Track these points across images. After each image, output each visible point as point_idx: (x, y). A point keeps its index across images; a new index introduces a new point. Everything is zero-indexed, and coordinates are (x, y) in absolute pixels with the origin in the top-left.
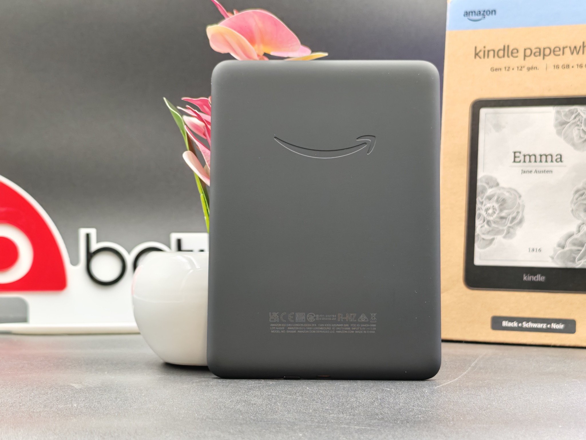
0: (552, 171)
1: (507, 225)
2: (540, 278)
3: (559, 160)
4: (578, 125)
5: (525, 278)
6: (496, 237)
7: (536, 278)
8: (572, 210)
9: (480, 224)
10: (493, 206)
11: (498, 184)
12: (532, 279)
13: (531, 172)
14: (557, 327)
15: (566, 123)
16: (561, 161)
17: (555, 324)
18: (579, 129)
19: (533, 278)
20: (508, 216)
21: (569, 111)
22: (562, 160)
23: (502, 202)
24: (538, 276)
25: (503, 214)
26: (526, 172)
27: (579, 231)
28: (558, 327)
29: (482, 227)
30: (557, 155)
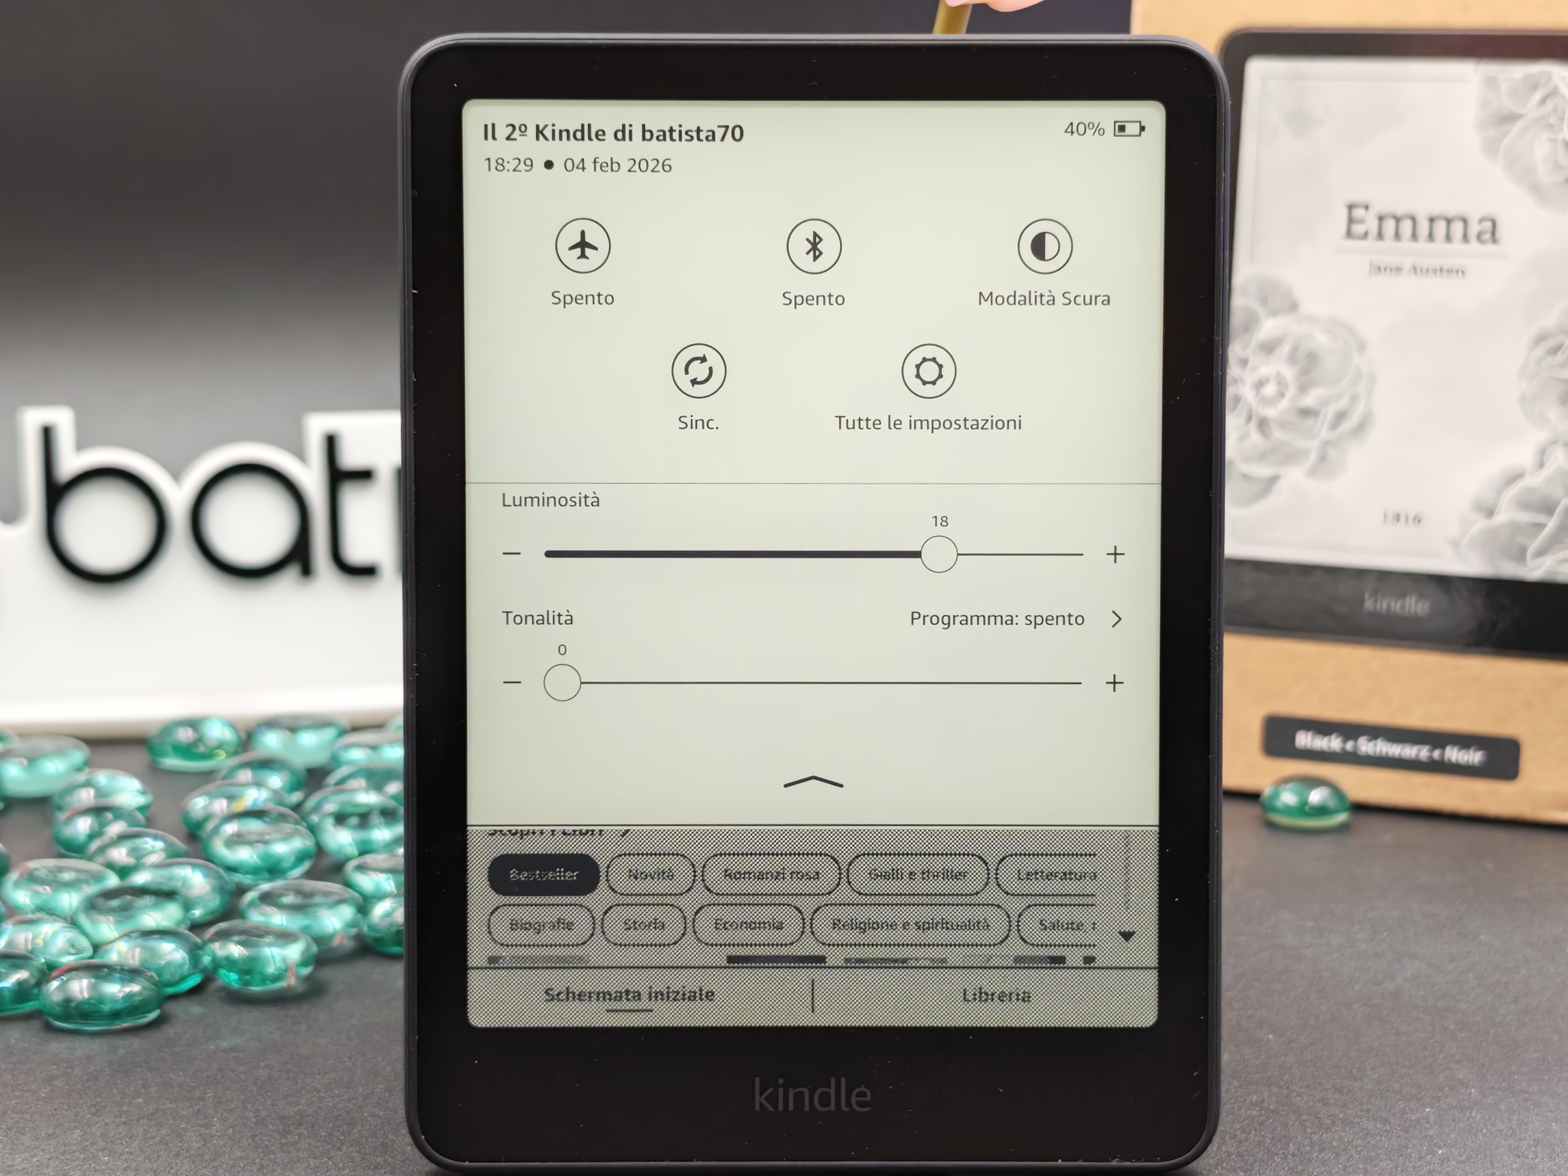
0: (1463, 272)
2: (1415, 606)
3: (1488, 236)
4: (1551, 126)
5: (1369, 604)
7: (1403, 607)
8: (1523, 400)
10: (1278, 374)
11: (1294, 307)
12: (1389, 607)
13: (1398, 270)
14: (1463, 757)
15: (1510, 118)
16: (1494, 239)
17: (1455, 749)
18: (1553, 141)
19: (1392, 604)
21: (1527, 78)
22: (1498, 234)
23: (1308, 364)
24: (1408, 599)
25: (1309, 400)
26: (1382, 269)
27: (1541, 465)
28: (1466, 758)
30: (1481, 221)
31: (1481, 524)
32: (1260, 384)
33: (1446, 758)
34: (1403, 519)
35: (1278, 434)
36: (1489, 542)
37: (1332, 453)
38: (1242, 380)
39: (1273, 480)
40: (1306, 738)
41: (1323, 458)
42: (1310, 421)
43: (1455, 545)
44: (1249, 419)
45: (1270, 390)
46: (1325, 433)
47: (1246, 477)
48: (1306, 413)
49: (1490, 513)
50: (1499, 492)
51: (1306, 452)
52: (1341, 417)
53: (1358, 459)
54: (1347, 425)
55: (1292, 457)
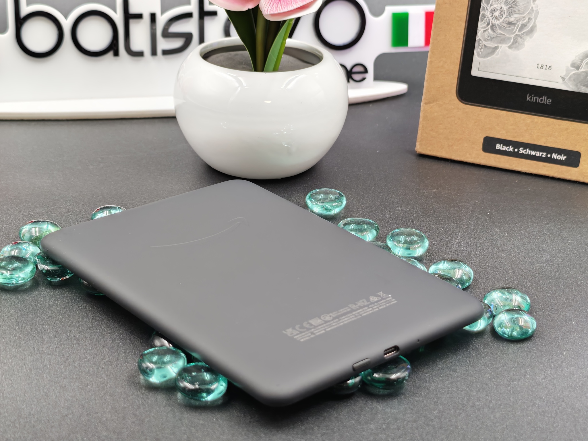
1: (515, 32)
2: (545, 100)
5: (528, 98)
6: (500, 45)
7: (542, 100)
9: (482, 28)
12: (536, 99)
19: (538, 98)
20: (518, 21)
24: (544, 97)
25: (512, 19)
29: (485, 31)
31: (574, 71)
32: (493, 11)
33: (553, 157)
34: (545, 67)
35: (499, 31)
36: (576, 78)
37: (519, 39)
38: (487, 9)
39: (496, 48)
40: (500, 147)
41: (515, 42)
42: (512, 27)
43: (563, 79)
44: (488, 25)
45: (497, 13)
46: (517, 33)
47: (485, 46)
48: (510, 23)
49: (578, 68)
50: (582, 61)
51: (509, 38)
52: (524, 26)
53: (529, 43)
54: (526, 30)
55: (503, 40)
